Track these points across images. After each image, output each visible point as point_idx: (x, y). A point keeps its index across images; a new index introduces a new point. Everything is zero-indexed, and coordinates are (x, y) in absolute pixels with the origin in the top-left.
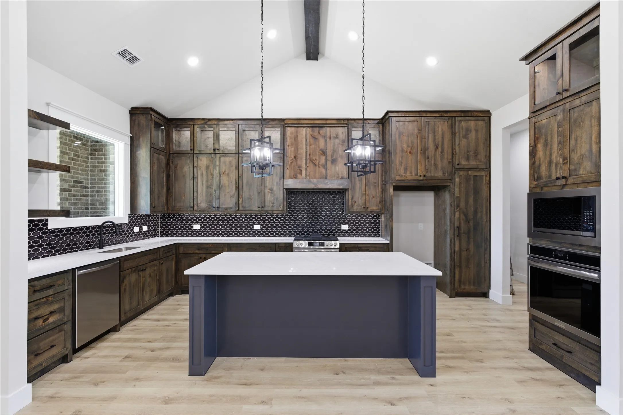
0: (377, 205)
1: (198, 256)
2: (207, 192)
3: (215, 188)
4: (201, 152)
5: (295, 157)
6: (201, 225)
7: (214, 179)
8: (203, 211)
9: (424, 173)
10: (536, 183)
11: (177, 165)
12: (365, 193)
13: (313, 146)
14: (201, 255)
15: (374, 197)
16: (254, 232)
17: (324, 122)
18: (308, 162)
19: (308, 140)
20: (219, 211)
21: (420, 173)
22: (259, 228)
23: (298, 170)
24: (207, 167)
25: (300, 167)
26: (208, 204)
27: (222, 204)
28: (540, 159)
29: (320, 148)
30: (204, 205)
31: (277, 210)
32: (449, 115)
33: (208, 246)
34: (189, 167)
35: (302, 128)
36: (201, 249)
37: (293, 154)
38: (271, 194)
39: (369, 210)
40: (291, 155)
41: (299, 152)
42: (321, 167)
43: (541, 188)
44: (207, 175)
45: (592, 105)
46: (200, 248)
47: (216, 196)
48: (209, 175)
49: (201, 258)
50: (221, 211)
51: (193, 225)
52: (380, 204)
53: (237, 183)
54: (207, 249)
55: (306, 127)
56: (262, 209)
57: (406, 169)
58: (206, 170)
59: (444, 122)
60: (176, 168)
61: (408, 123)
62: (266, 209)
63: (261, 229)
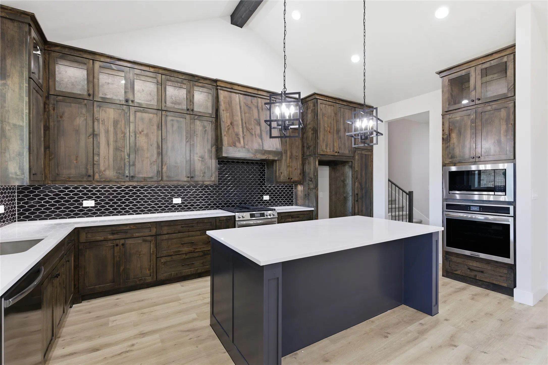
0: (298, 177)
1: (112, 243)
2: (115, 156)
3: (128, 151)
4: (105, 101)
5: (231, 123)
6: (96, 201)
7: (126, 139)
8: (109, 181)
9: (338, 150)
10: (450, 160)
11: (63, 113)
12: (289, 165)
13: (247, 115)
14: (118, 241)
15: (295, 169)
16: (173, 206)
17: (256, 92)
18: (245, 131)
19: (242, 108)
20: (133, 181)
21: (336, 150)
22: (180, 202)
23: (236, 138)
24: (116, 123)
25: (237, 135)
26: (117, 172)
27: (139, 173)
28: (454, 143)
29: (254, 118)
30: (110, 174)
31: (209, 180)
32: (352, 105)
33: (128, 228)
34: (86, 119)
35: (235, 94)
36: (117, 233)
37: (229, 120)
38: (201, 162)
39: (292, 180)
40: (227, 120)
41: (235, 119)
42: (258, 137)
43: (454, 164)
44: (116, 134)
45: (501, 111)
46: (115, 232)
47: (129, 162)
48: (119, 132)
49: (117, 245)
50: (137, 181)
51: (82, 201)
52: (300, 175)
53: (159, 146)
54: (126, 232)
55: (238, 93)
56: (192, 179)
57: (327, 146)
58: (114, 126)
59: (349, 110)
60: (61, 117)
61: (328, 107)
62: (196, 179)
63: (183, 203)
